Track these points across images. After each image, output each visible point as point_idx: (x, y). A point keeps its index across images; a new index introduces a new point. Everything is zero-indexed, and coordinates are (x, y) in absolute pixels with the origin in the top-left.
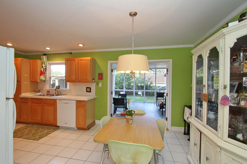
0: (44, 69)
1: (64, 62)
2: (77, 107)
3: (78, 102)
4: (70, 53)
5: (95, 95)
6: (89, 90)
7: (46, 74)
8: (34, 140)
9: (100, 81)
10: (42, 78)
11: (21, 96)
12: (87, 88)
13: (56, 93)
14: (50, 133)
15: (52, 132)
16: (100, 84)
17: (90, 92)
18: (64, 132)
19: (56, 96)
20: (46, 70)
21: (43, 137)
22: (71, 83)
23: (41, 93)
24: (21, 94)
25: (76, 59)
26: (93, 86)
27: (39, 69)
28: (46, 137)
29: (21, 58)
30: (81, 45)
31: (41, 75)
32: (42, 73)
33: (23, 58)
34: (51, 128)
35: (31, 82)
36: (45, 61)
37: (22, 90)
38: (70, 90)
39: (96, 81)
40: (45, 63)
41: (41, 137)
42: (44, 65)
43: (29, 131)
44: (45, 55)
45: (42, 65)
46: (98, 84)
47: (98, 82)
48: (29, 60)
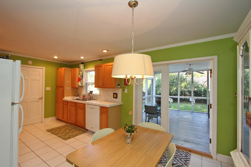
0: (81, 76)
1: (94, 69)
2: (101, 113)
3: (102, 108)
4: (100, 60)
5: (121, 101)
6: (115, 96)
7: (82, 80)
8: (63, 139)
9: (126, 87)
10: (80, 84)
11: (64, 99)
12: (114, 94)
13: (89, 97)
14: (78, 135)
15: (80, 134)
16: (125, 89)
17: (117, 98)
18: (89, 136)
19: (89, 100)
20: (83, 77)
21: (71, 138)
22: (101, 88)
23: (78, 98)
24: (64, 98)
25: (103, 65)
26: (119, 92)
27: (78, 76)
28: (73, 138)
29: (64, 68)
30: (105, 51)
31: (79, 81)
32: (80, 80)
33: (66, 68)
34: (82, 130)
35: (72, 87)
36: (82, 69)
37: (65, 94)
38: (100, 95)
39: (122, 87)
40: (82, 71)
41: (69, 138)
42: (81, 73)
43: (65, 130)
44: (82, 63)
45: (80, 72)
46: (124, 90)
47: (123, 87)
48: (71, 69)
